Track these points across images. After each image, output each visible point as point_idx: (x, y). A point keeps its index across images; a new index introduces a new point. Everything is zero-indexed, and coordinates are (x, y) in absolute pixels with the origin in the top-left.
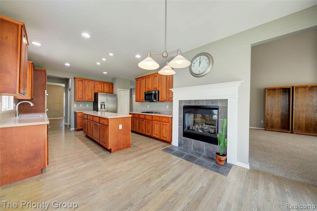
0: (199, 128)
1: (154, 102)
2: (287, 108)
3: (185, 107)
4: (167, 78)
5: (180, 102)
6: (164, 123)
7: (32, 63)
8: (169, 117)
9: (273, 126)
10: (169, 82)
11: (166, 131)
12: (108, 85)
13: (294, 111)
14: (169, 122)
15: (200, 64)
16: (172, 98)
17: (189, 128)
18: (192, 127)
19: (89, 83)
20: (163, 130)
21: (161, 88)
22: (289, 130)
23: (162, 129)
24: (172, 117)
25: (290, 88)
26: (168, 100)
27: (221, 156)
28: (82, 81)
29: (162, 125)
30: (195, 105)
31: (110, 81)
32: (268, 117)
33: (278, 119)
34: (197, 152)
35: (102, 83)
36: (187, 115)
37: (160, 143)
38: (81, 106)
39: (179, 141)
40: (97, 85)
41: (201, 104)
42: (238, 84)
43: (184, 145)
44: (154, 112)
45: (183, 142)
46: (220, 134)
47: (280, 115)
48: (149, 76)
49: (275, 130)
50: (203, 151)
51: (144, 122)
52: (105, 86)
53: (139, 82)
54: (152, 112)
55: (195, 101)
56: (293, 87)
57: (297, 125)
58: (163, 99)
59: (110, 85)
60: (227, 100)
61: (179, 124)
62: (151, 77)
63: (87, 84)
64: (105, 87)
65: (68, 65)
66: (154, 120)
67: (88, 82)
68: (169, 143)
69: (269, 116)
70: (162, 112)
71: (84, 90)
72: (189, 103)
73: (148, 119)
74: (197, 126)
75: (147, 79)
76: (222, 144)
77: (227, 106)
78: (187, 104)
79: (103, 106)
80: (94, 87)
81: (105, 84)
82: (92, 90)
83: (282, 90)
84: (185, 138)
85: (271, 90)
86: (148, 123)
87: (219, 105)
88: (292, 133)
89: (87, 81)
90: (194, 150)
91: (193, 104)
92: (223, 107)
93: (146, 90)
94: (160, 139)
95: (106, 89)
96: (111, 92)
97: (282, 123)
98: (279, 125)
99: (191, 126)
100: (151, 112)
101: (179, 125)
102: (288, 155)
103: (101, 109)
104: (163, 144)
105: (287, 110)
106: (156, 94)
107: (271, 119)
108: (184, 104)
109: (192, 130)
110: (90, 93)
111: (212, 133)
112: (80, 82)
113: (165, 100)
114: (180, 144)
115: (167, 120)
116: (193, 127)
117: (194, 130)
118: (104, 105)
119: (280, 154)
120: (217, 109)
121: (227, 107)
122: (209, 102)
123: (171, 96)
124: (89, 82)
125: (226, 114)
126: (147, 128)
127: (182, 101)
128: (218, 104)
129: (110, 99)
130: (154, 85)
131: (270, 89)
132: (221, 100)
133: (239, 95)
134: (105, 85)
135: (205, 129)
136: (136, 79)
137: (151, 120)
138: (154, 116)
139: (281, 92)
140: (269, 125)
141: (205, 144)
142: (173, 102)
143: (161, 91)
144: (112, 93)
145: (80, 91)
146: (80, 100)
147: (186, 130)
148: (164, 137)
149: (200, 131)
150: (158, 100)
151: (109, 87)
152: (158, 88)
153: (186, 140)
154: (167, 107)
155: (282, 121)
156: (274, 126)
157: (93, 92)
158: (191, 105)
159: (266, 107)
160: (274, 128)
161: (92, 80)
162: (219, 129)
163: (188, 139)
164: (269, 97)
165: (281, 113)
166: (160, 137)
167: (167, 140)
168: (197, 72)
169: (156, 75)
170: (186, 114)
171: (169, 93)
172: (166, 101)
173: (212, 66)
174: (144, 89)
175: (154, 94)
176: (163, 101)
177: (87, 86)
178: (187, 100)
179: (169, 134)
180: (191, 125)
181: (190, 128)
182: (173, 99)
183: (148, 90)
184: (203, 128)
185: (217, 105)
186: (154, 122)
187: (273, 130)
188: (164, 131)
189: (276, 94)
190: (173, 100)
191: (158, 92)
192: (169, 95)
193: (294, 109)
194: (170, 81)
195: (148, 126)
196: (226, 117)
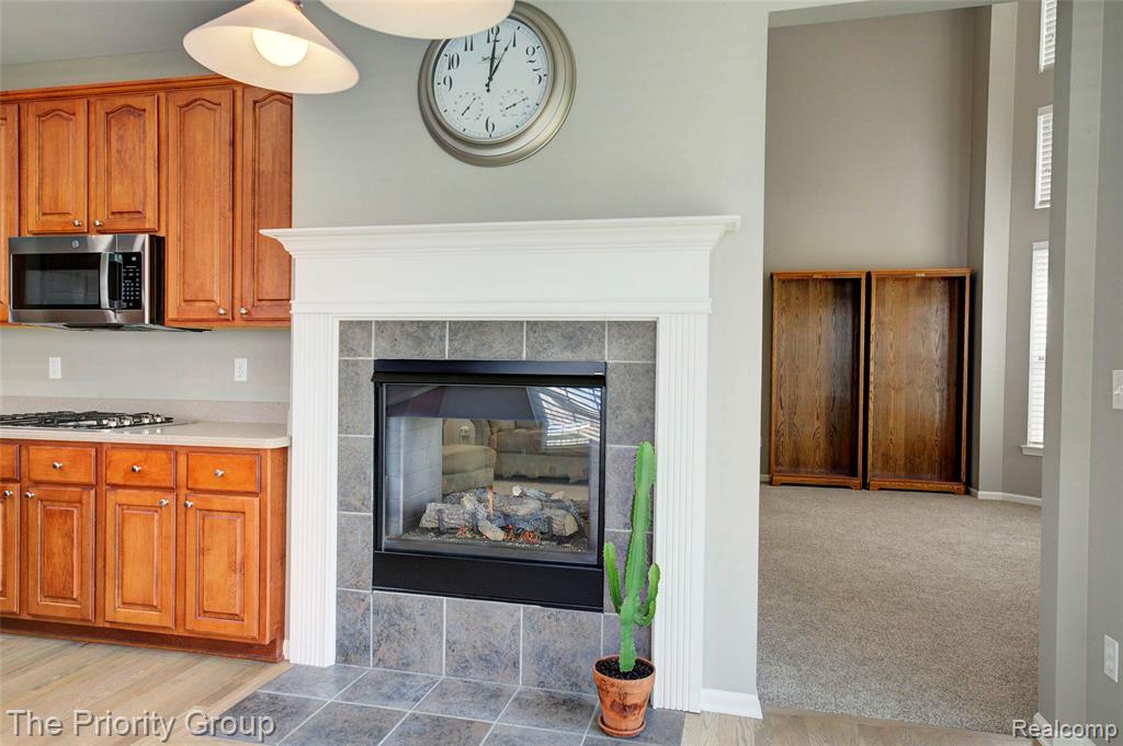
0: (482, 513)
1: (117, 327)
2: (847, 372)
3: (390, 374)
4: (233, 143)
5: (352, 331)
6: (217, 502)
8: (257, 452)
9: (798, 459)
10: (256, 174)
11: (232, 567)
13: (871, 388)
14: (262, 488)
15: (493, 71)
16: (285, 301)
17: (414, 519)
18: (440, 512)
20: (210, 559)
21: (184, 221)
22: (853, 473)
23: (202, 552)
24: (284, 451)
25: (859, 280)
26: (249, 318)
27: (625, 676)
29: (193, 520)
30: (458, 357)
32: (781, 419)
33: (817, 424)
34: (477, 676)
36: (399, 427)
37: (186, 667)
39: (341, 629)
41: (495, 351)
42: (708, 230)
43: (383, 648)
44: (121, 417)
45: (371, 630)
46: (615, 536)
47: (823, 402)
48: (63, 104)
49: (806, 481)
50: (515, 664)
51: (11, 510)
54: (97, 419)
55: (460, 328)
56: (869, 275)
57: (882, 450)
58: (200, 310)
60: (652, 327)
61: (342, 493)
62: (82, 117)
66: (115, 486)
68: (264, 650)
69: (787, 411)
70: (195, 416)
72: (419, 342)
73: (53, 477)
74: (469, 502)
75: (29, 120)
76: (630, 604)
77: (654, 365)
78: (406, 352)
83: (830, 288)
84: (388, 597)
85: (794, 284)
86: (48, 515)
87: (611, 355)
88: (865, 486)
90: (455, 672)
91: (446, 351)
92: (629, 368)
93: (30, 227)
94: (180, 632)
97: (831, 443)
98: (819, 456)
99: (431, 507)
100: (89, 416)
101: (343, 505)
102: (884, 601)
104: (210, 670)
105: (849, 380)
106: (139, 263)
107: (792, 425)
108: (378, 350)
109: (438, 531)
111: (561, 540)
113: (222, 320)
114: (349, 649)
115: (240, 477)
116: (447, 508)
117: (453, 531)
119: (853, 599)
120: (598, 381)
121: (651, 371)
122: (552, 336)
123: (270, 288)
125: (648, 413)
126: (47, 554)
127: (364, 325)
128: (601, 353)
130: (117, 188)
131: (791, 281)
132: (619, 324)
133: (711, 295)
135: (524, 519)
138: (115, 446)
139: (827, 298)
140: (786, 458)
141: (528, 618)
142: (289, 329)
143: (183, 239)
147: (398, 538)
148: (217, 615)
149: (494, 533)
150: (158, 316)
152: (150, 214)
153: (399, 610)
154: (241, 369)
155: (832, 432)
156: (802, 458)
158: (430, 353)
159: (775, 366)
160: (803, 469)
162: (607, 508)
163: (414, 601)
164: (784, 321)
165: (827, 397)
166: (179, 619)
167: (249, 630)
168: (471, 127)
169: (136, 102)
170: (393, 421)
171: (256, 262)
172: (228, 320)
173: (565, 100)
174: (8, 207)
175: (112, 265)
176: (197, 327)
178: (403, 324)
179: (262, 580)
180: (426, 494)
181: (427, 522)
182: (296, 307)
183: (53, 224)
184: (508, 509)
185: (597, 358)
186: (123, 496)
187: (798, 480)
188: (215, 568)
189: (811, 304)
190: (289, 320)
191: (158, 244)
192: (255, 275)
193: (872, 378)
194: (266, 165)
195: (57, 544)
196: (646, 430)
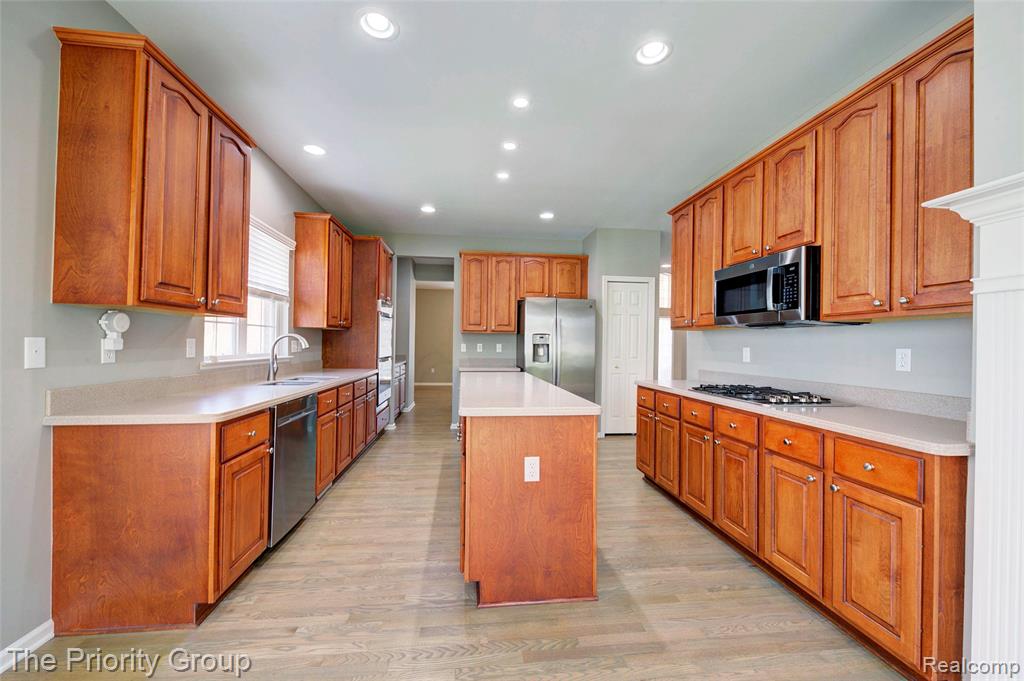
7: (330, 220)
8: (920, 456)
11: (885, 572)
12: (567, 267)
14: (926, 498)
16: (963, 283)
19: (501, 264)
20: (859, 551)
21: (837, 226)
23: (849, 539)
26: (911, 307)
28: (481, 261)
29: (840, 503)
31: (577, 250)
35: (543, 260)
38: (480, 348)
40: (526, 267)
44: (782, 394)
48: (747, 173)
51: (708, 449)
52: (554, 270)
53: (686, 225)
59: (573, 265)
62: (759, 176)
63: (494, 271)
64: (554, 273)
65: (428, 209)
66: (772, 452)
67: (498, 262)
70: (853, 399)
71: (485, 294)
73: (731, 433)
75: (729, 192)
79: (541, 351)
80: (518, 280)
81: (555, 261)
82: (510, 289)
86: (728, 460)
89: (494, 259)
93: (729, 261)
94: (827, 603)
95: (560, 282)
96: (578, 293)
103: (534, 360)
106: (796, 272)
110: (503, 303)
112: (474, 267)
113: (878, 311)
115: (895, 478)
118: (545, 347)
123: (940, 271)
124: (501, 261)
126: (727, 486)
129: (569, 322)
130: (783, 219)
134: (556, 268)
136: (674, 212)
137: (751, 446)
138: (772, 420)
142: (969, 315)
143: (837, 245)
144: (583, 296)
145: (473, 296)
146: (472, 328)
148: (867, 612)
150: (814, 313)
151: (572, 272)
152: (809, 230)
154: (904, 360)
157: (513, 298)
161: (509, 255)
166: (827, 593)
167: (907, 652)
169: (798, 144)
171: (920, 247)
172: (885, 311)
174: (716, 253)
175: (776, 277)
176: (852, 320)
177: (494, 279)
179: (926, 604)
182: (980, 285)
183: (742, 256)
186: (778, 462)
188: (863, 561)
190: (968, 304)
191: (814, 253)
192: (919, 260)
195: (733, 483)
